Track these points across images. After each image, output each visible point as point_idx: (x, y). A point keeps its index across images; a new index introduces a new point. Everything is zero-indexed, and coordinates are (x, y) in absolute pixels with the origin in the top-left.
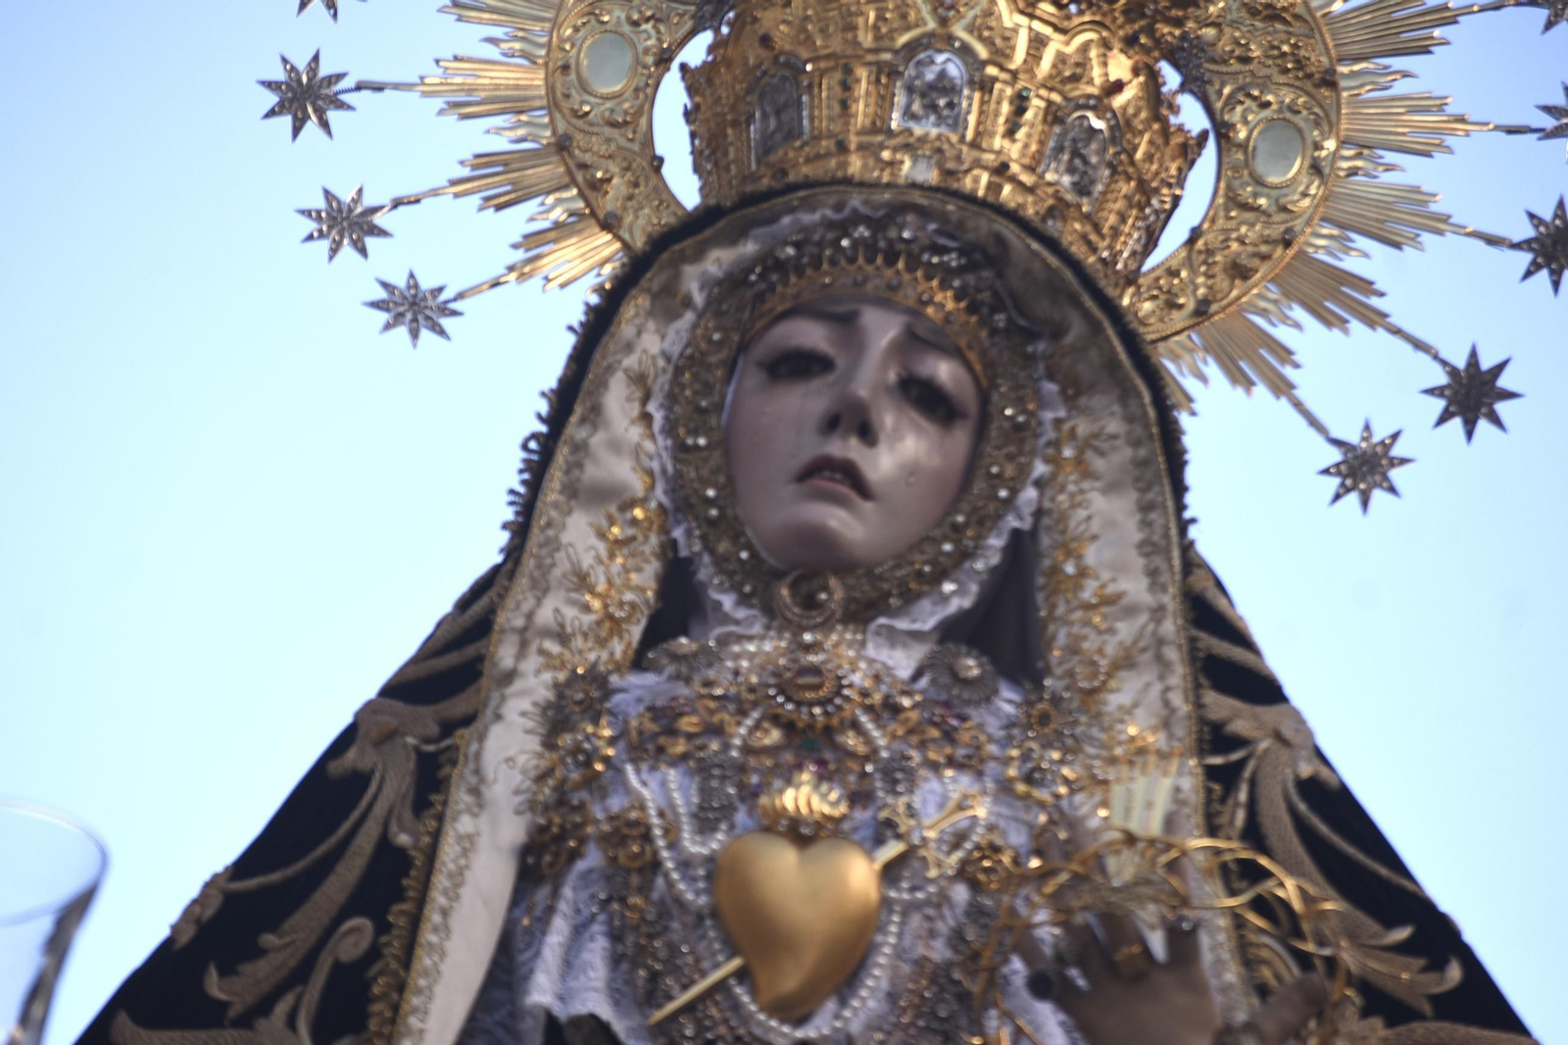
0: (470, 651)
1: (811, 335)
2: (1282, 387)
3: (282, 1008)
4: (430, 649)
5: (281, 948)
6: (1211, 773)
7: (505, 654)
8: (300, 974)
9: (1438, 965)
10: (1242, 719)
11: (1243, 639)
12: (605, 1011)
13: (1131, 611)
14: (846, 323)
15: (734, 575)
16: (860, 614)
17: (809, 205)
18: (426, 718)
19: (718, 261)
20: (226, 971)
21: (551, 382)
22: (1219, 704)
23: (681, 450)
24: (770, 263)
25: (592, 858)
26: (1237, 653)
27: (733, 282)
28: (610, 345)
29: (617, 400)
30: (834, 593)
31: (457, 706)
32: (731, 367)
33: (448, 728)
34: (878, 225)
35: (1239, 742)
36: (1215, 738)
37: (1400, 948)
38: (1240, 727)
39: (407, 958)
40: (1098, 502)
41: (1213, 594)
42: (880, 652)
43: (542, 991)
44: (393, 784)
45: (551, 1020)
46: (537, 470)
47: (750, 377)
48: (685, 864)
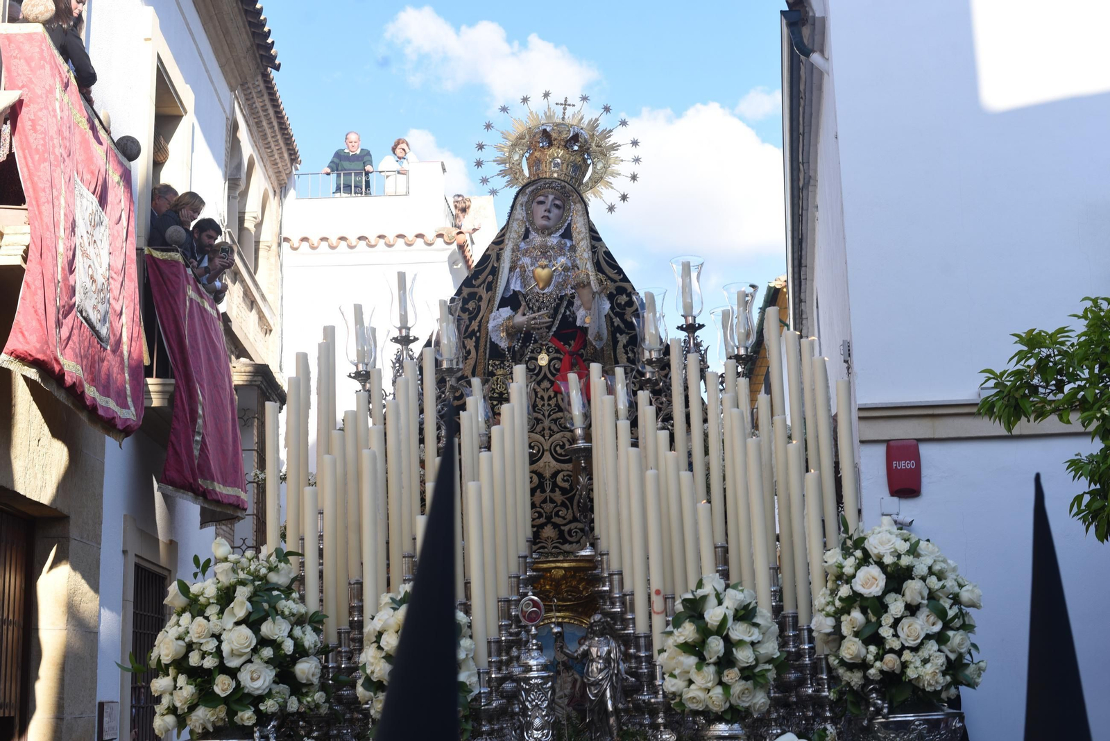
0: (502, 238)
1: (541, 198)
2: (601, 198)
3: (482, 286)
4: (497, 237)
5: (482, 277)
6: (593, 252)
7: (506, 241)
8: (484, 282)
9: (620, 275)
10: (596, 244)
11: (597, 233)
12: (520, 290)
13: (583, 233)
14: (547, 197)
15: (534, 230)
16: (550, 234)
17: (541, 182)
18: (497, 248)
19: (530, 189)
20: (475, 280)
21: (511, 205)
22: (594, 242)
23: (527, 214)
24: (537, 189)
25: (518, 270)
26: (596, 235)
27: (533, 191)
28: (517, 200)
29: (518, 207)
30: (546, 232)
31: (501, 246)
32: (533, 202)
33: (501, 249)
34: (550, 184)
35: (596, 247)
36: (593, 247)
37: (616, 273)
38: (596, 245)
39: (497, 283)
40: (578, 218)
41: (593, 227)
42: (552, 239)
43: (512, 287)
44: (494, 257)
45: (514, 290)
46: (510, 217)
47: (535, 204)
48: (529, 271)
